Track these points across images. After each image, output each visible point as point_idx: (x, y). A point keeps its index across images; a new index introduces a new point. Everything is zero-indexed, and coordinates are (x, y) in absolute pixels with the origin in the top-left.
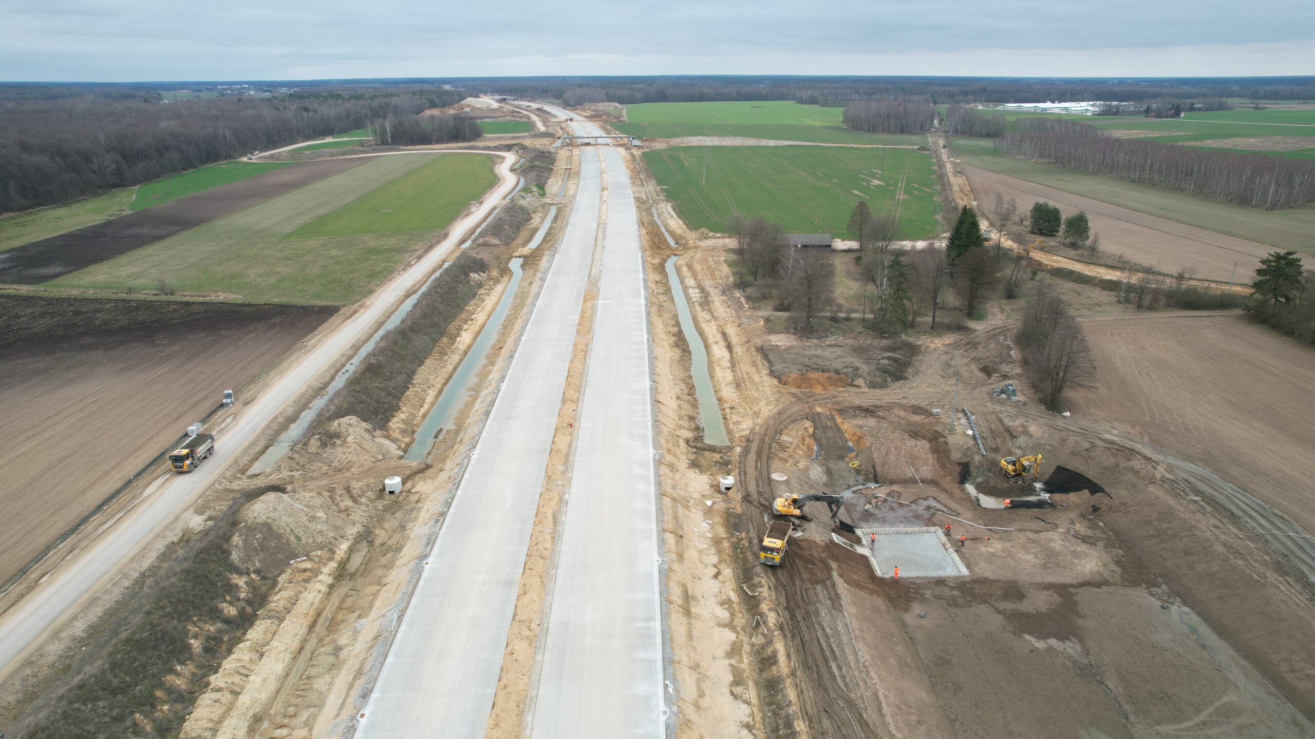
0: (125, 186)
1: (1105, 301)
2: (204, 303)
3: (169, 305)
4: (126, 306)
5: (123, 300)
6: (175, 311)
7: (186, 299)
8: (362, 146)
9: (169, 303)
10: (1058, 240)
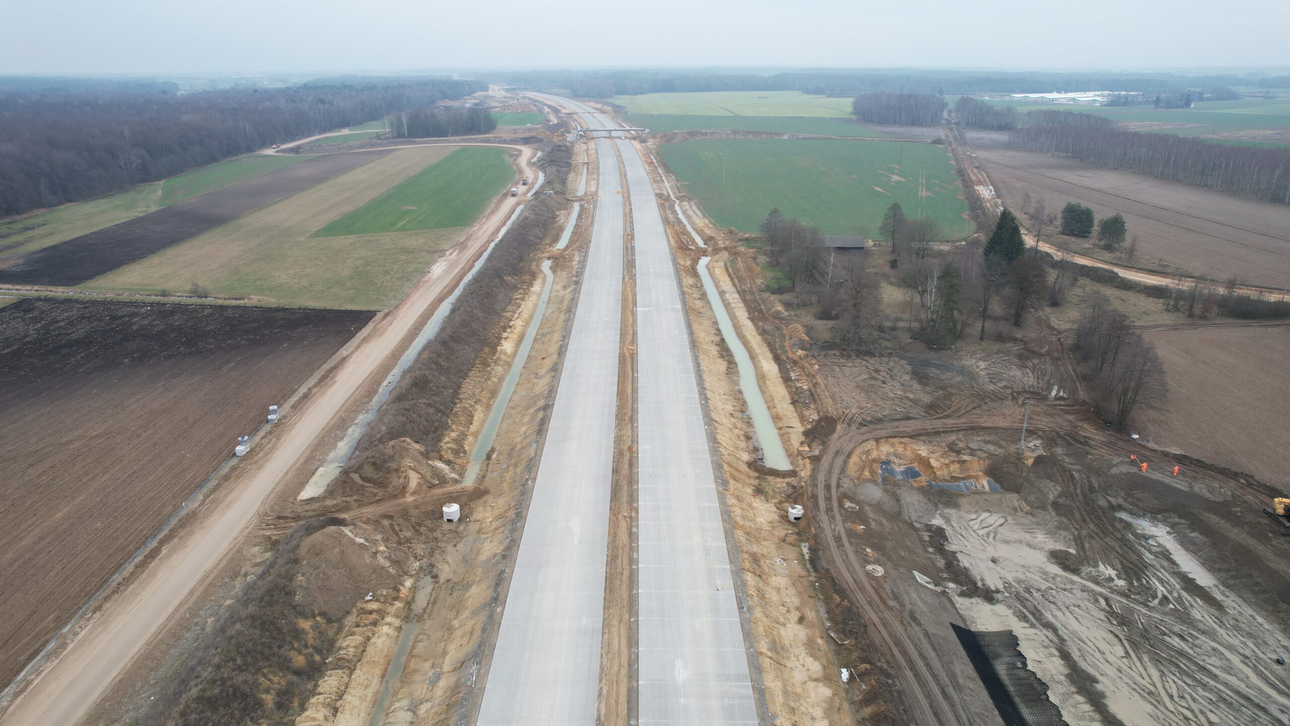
0: (151, 181)
1: (1153, 309)
2: (238, 307)
3: (203, 309)
4: (162, 311)
5: (158, 303)
6: (210, 315)
7: (220, 302)
8: (380, 139)
9: (203, 307)
10: (1092, 241)
